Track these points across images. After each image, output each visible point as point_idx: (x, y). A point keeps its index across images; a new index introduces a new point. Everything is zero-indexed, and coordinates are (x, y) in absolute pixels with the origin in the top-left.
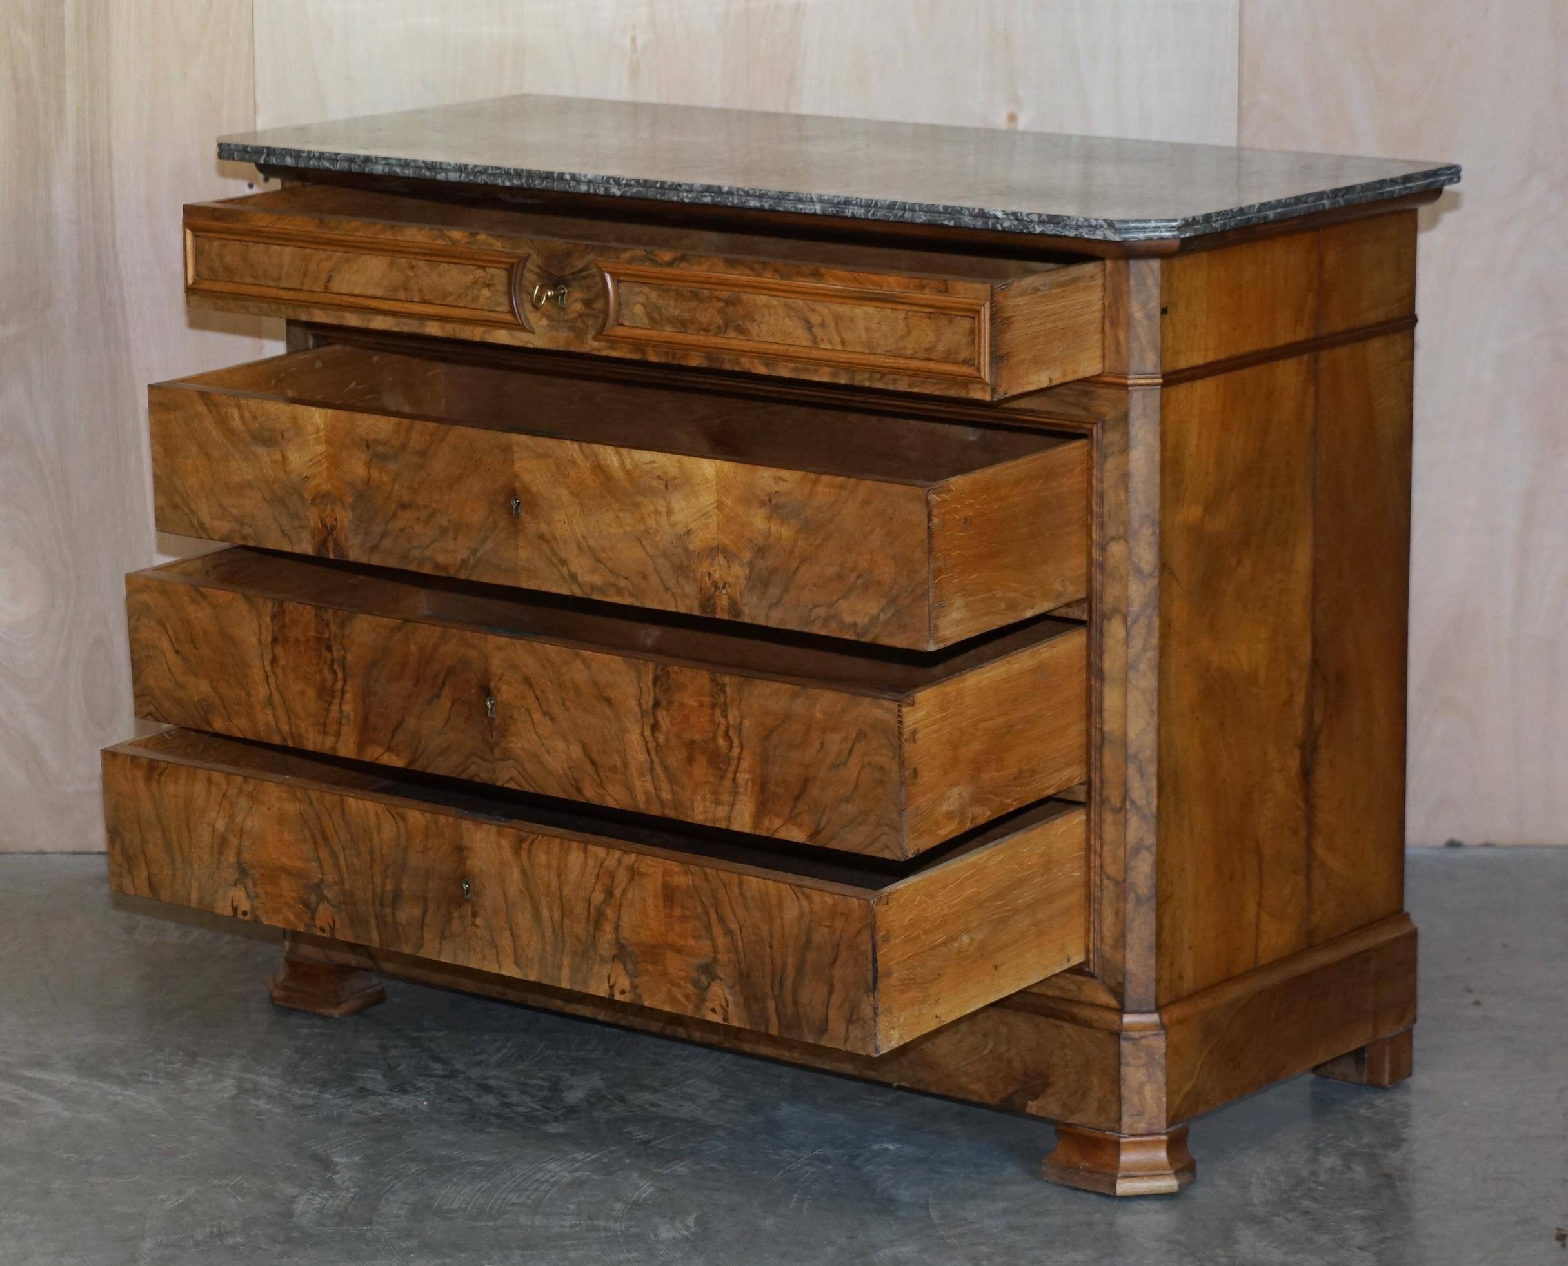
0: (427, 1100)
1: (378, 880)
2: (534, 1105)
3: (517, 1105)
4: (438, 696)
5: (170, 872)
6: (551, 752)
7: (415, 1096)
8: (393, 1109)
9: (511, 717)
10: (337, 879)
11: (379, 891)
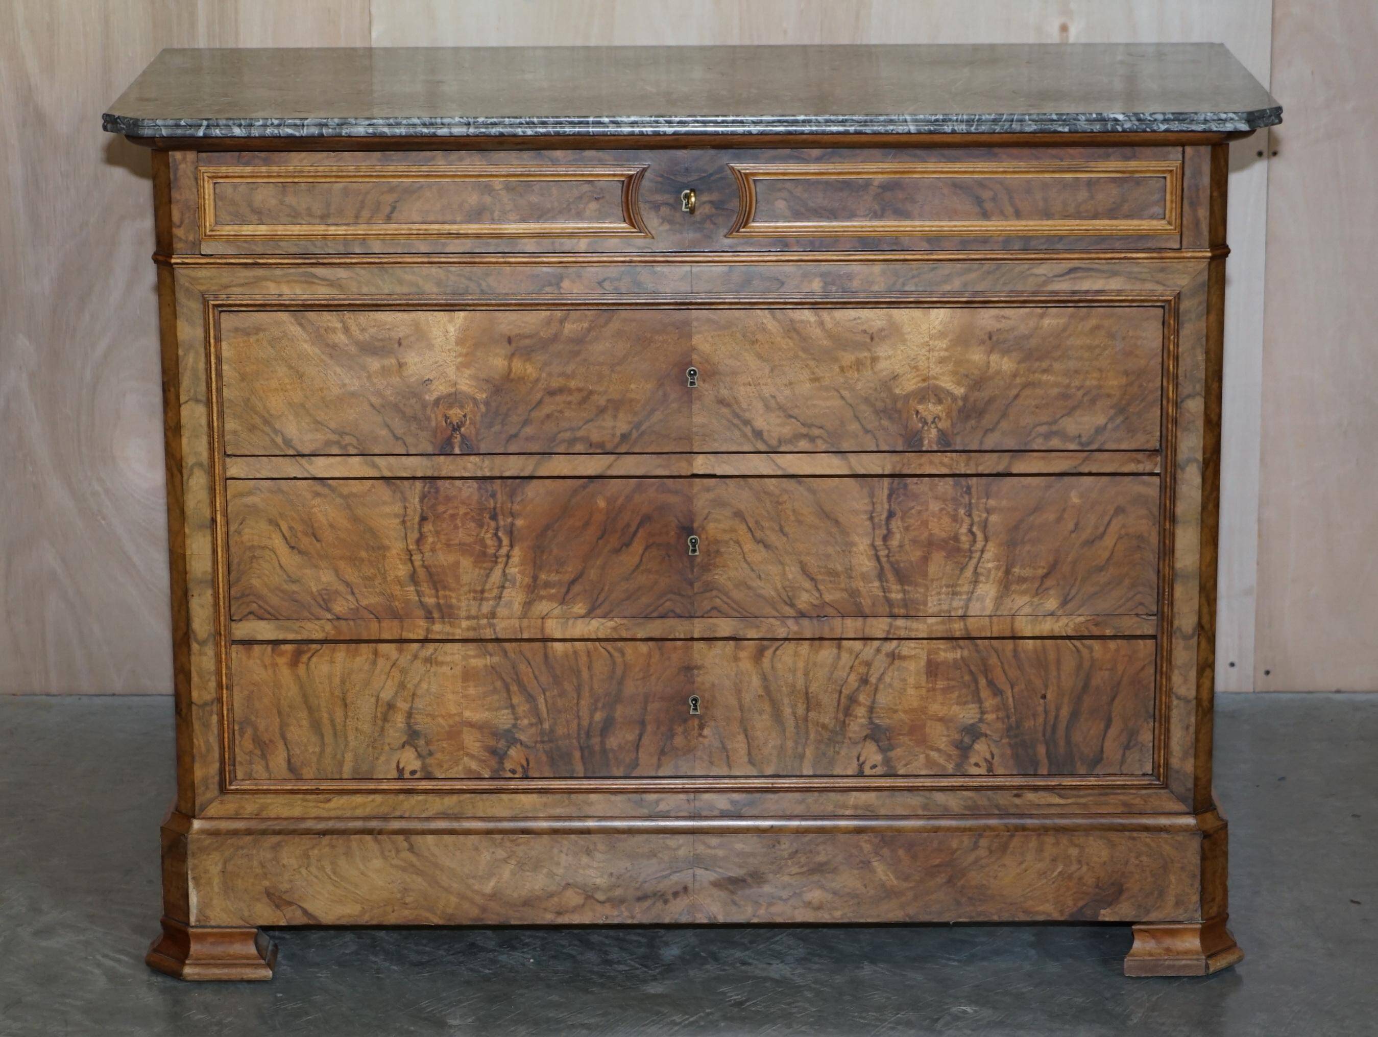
0: (533, 957)
1: (584, 713)
2: (633, 963)
3: (619, 963)
4: (628, 545)
5: (317, 749)
6: (763, 576)
7: (523, 952)
8: (502, 966)
9: (718, 552)
10: (534, 721)
11: (585, 723)
